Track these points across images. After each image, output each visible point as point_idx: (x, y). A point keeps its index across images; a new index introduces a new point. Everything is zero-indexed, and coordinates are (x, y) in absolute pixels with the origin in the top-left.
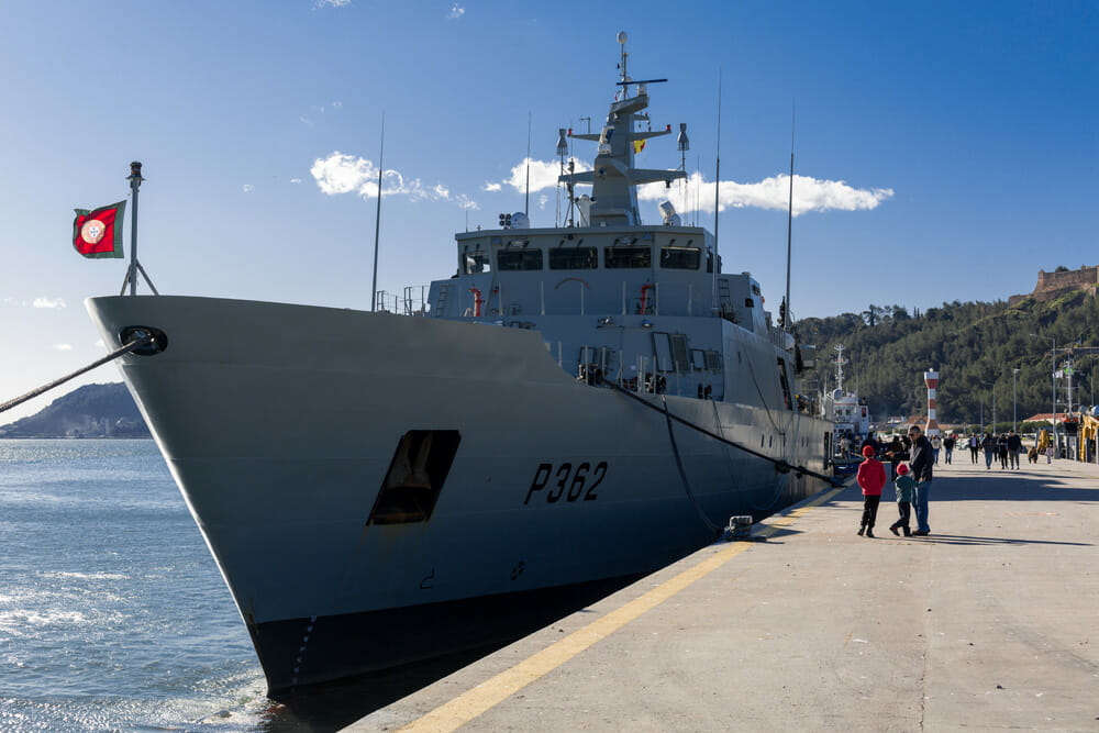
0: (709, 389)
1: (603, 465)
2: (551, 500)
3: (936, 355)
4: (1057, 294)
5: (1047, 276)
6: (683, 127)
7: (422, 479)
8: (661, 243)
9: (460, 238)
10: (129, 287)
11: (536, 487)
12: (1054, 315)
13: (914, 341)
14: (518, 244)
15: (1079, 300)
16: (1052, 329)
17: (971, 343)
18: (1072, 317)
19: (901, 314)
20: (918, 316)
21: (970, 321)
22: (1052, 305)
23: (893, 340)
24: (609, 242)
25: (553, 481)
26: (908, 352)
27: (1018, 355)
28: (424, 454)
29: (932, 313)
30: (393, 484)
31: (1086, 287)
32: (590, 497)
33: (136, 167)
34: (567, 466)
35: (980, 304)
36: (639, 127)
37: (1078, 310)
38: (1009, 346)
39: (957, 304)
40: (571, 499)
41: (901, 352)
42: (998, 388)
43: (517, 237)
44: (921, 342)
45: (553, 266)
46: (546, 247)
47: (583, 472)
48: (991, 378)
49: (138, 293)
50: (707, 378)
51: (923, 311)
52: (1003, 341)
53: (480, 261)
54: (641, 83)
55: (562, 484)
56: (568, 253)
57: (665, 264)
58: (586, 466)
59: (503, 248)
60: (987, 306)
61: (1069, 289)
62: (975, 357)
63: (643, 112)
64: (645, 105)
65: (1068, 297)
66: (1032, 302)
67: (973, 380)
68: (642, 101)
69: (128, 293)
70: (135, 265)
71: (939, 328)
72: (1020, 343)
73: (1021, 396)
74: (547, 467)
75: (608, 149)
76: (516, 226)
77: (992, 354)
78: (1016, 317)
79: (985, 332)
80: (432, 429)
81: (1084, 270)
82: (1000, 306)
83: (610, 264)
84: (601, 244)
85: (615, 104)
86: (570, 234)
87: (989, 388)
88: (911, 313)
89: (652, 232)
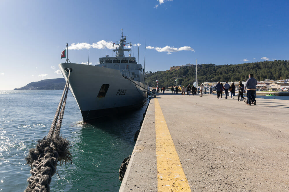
0: (138, 80)
1: (126, 90)
2: (120, 95)
3: (156, 78)
4: (173, 70)
5: (172, 67)
6: (131, 43)
7: (104, 91)
8: (129, 60)
9: (100, 58)
10: (67, 62)
11: (118, 93)
12: (172, 73)
13: (153, 76)
14: (109, 59)
15: (176, 71)
16: (172, 75)
17: (161, 77)
18: (175, 73)
19: (151, 72)
20: (154, 73)
21: (161, 74)
22: (172, 71)
23: (150, 76)
24: (122, 59)
25: (120, 92)
26: (152, 78)
27: (167, 78)
28: (104, 88)
29: (156, 72)
30: (101, 92)
31: (177, 69)
32: (124, 95)
33: (67, 44)
34: (122, 90)
35: (162, 71)
36: (124, 43)
37: (176, 72)
38: (166, 77)
39: (159, 71)
40: (122, 95)
41: (151, 78)
42: (165, 83)
43: (109, 58)
44: (154, 77)
45: (114, 63)
46: (113, 60)
47: (124, 91)
48: (163, 82)
49: (68, 63)
50: (138, 79)
51: (154, 72)
52: (165, 76)
53: (102, 62)
54: (125, 36)
55: (121, 93)
56: (116, 61)
57: (130, 62)
58: (124, 90)
59: (106, 60)
60: (163, 72)
61: (175, 69)
62: (161, 79)
63: (125, 41)
64: (125, 40)
65: (175, 70)
66: (169, 71)
67: (161, 82)
68: (125, 39)
69: (66, 63)
70: (67, 59)
71: (157, 74)
72: (168, 77)
73: (168, 84)
74: (119, 90)
75: (120, 46)
76: (108, 57)
77: (164, 78)
78: (167, 73)
79: (163, 75)
80: (106, 84)
81: (177, 66)
82: (165, 71)
83: (122, 62)
84: (121, 60)
85: (121, 39)
86: (116, 58)
87: (163, 83)
88: (153, 73)
89: (128, 58)
